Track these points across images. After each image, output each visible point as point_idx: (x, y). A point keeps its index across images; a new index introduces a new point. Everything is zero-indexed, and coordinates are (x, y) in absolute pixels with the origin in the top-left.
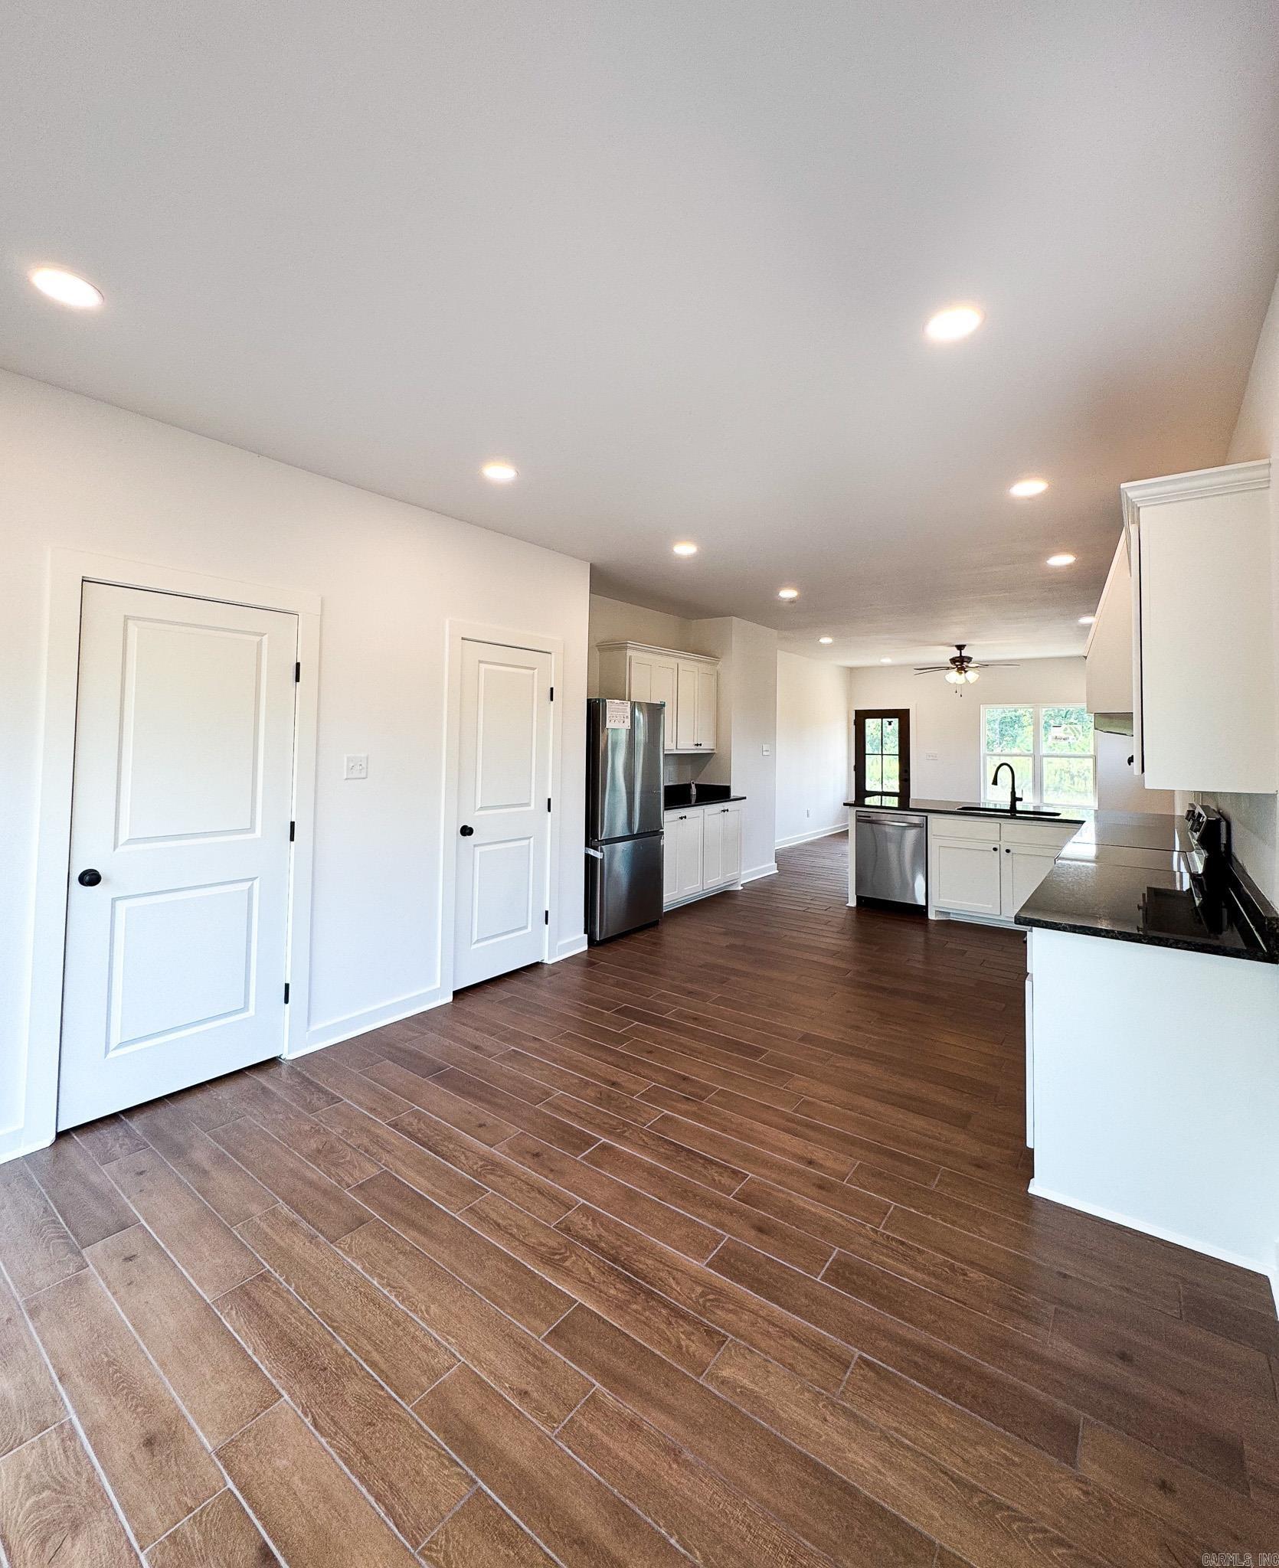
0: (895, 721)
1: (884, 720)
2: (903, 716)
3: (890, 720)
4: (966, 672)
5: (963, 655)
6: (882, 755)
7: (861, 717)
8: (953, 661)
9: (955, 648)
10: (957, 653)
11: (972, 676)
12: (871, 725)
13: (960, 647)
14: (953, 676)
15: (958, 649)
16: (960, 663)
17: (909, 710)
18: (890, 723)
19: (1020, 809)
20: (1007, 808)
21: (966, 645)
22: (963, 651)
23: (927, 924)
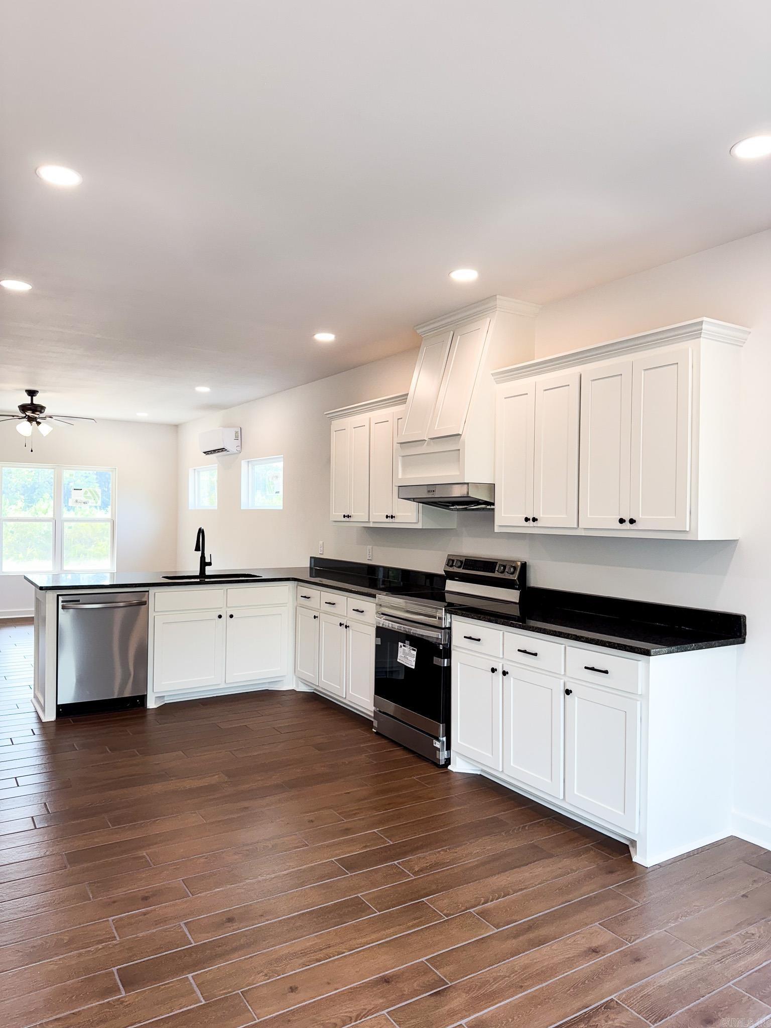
4: (39, 423)
5: (34, 402)
8: (23, 408)
9: (26, 394)
10: (27, 400)
11: (45, 428)
13: (32, 393)
14: (24, 428)
15: (29, 395)
16: (32, 412)
19: (207, 573)
20: (198, 574)
21: (38, 391)
22: (34, 397)
23: (145, 717)
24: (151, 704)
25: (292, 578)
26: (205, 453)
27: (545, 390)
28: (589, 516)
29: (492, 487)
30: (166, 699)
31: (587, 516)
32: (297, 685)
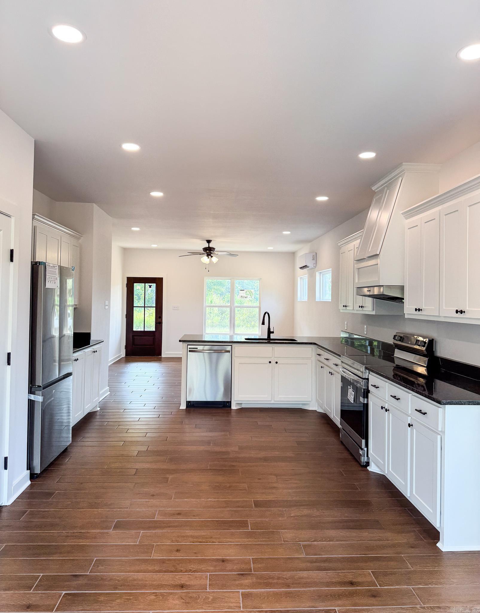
0: (154, 285)
1: (146, 284)
2: (158, 282)
3: (150, 284)
4: (212, 257)
5: (210, 246)
6: (145, 307)
7: (131, 282)
8: (205, 249)
9: (206, 242)
10: (206, 245)
11: (214, 259)
12: (138, 287)
13: (209, 242)
14: (205, 259)
15: (208, 243)
16: (209, 251)
17: (162, 278)
18: (150, 287)
19: (272, 337)
20: (266, 337)
21: (212, 240)
22: (210, 244)
23: (230, 413)
24: (234, 407)
25: (314, 343)
26: (300, 268)
27: (425, 223)
28: (444, 308)
29: (402, 288)
30: (243, 405)
31: (443, 308)
32: (318, 408)
